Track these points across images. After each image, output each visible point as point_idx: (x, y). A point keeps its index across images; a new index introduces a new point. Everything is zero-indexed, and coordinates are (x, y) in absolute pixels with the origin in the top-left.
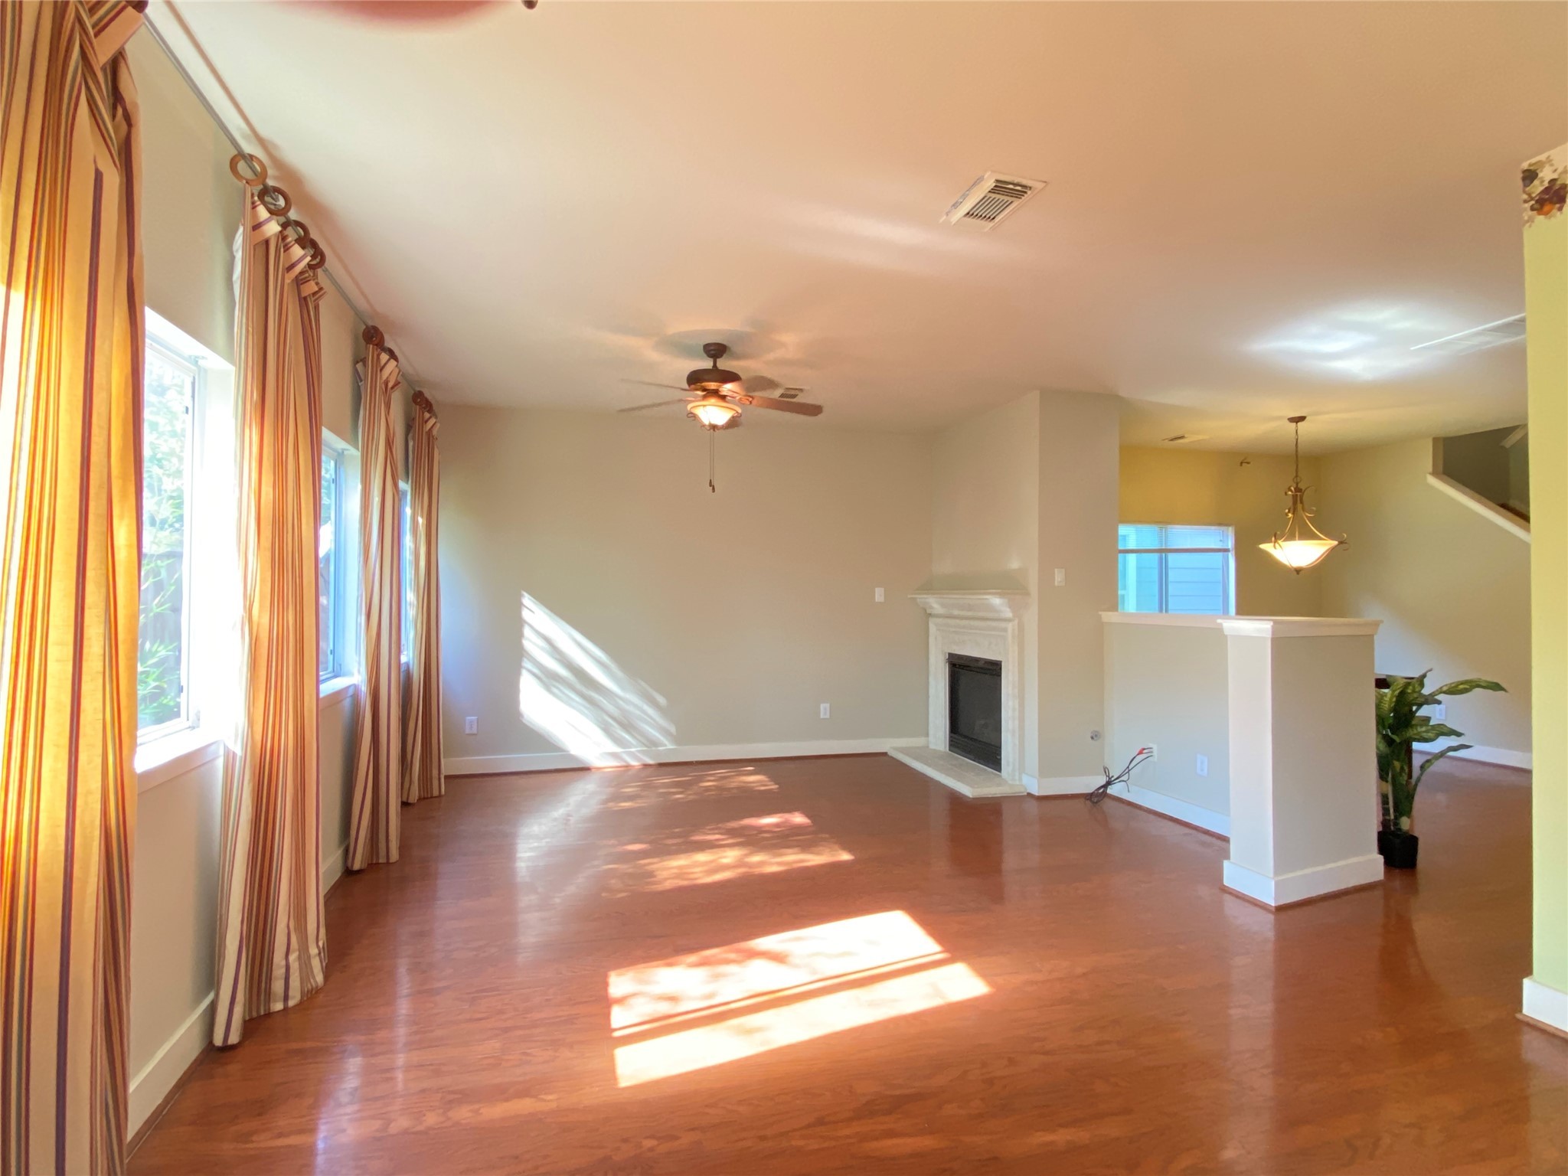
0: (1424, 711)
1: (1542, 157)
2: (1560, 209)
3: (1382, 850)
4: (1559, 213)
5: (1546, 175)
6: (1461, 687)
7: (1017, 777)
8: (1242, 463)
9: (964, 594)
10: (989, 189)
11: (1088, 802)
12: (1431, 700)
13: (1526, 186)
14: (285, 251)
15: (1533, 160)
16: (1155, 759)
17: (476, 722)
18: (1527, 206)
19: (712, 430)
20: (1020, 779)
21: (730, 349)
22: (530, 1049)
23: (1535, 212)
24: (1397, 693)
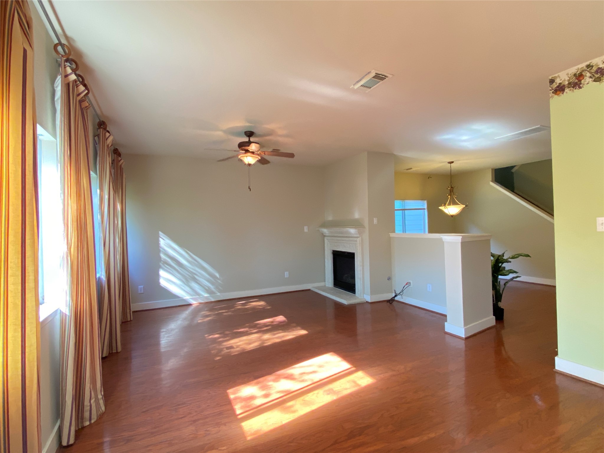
0: (504, 265)
1: (556, 75)
2: (563, 93)
3: (494, 314)
4: (562, 94)
5: (558, 81)
6: (516, 256)
7: (362, 296)
8: (429, 178)
9: (340, 228)
10: (373, 76)
11: (389, 303)
12: (507, 261)
13: (551, 85)
14: (76, 87)
15: (553, 76)
16: (412, 286)
17: (143, 288)
18: (551, 92)
19: (249, 166)
20: (363, 296)
21: (255, 133)
22: (208, 428)
23: (554, 94)
24: (496, 259)
